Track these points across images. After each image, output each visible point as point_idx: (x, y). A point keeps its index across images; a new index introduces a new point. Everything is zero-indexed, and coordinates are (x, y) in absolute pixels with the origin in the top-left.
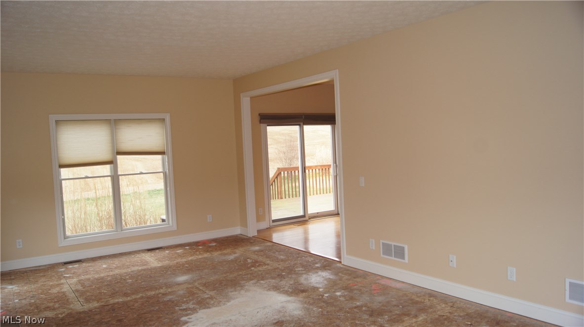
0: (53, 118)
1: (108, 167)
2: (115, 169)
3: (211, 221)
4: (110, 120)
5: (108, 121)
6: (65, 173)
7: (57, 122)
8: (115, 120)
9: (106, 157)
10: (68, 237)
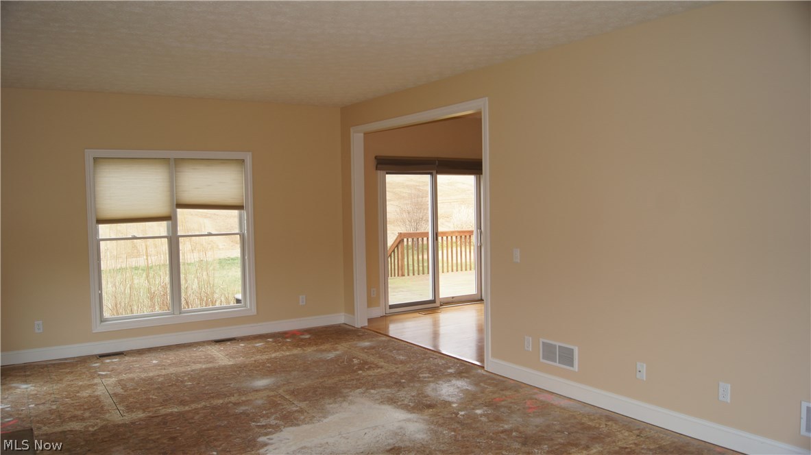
0: (90, 154)
1: (164, 224)
2: (174, 228)
3: (304, 303)
4: (169, 159)
5: (166, 161)
6: (104, 230)
7: (95, 160)
8: (176, 160)
9: (162, 210)
10: (106, 320)
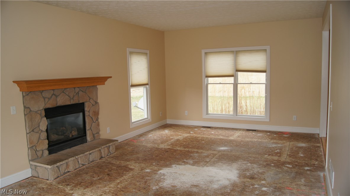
4: (234, 51)
5: (232, 52)
7: (206, 53)
8: (236, 51)
9: (230, 72)
